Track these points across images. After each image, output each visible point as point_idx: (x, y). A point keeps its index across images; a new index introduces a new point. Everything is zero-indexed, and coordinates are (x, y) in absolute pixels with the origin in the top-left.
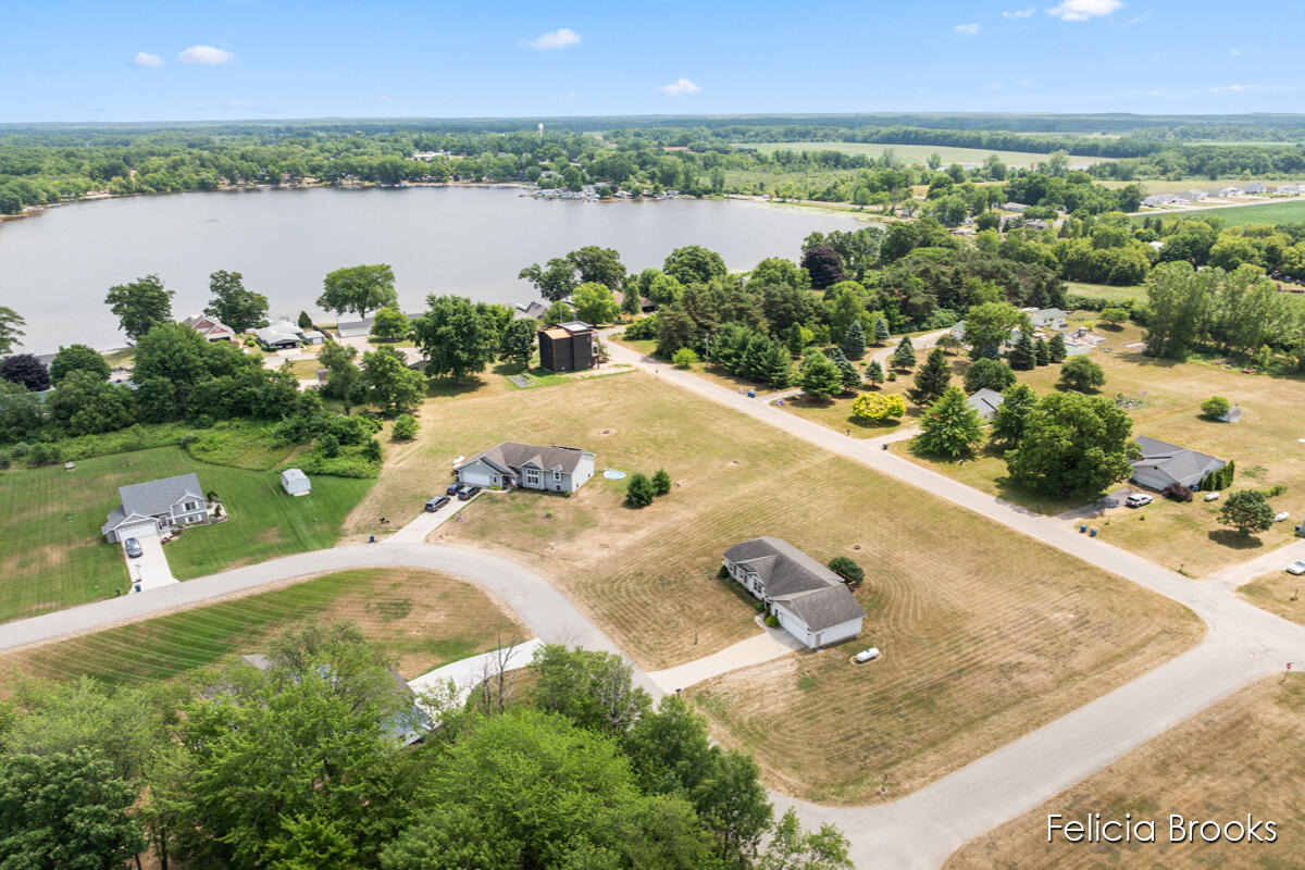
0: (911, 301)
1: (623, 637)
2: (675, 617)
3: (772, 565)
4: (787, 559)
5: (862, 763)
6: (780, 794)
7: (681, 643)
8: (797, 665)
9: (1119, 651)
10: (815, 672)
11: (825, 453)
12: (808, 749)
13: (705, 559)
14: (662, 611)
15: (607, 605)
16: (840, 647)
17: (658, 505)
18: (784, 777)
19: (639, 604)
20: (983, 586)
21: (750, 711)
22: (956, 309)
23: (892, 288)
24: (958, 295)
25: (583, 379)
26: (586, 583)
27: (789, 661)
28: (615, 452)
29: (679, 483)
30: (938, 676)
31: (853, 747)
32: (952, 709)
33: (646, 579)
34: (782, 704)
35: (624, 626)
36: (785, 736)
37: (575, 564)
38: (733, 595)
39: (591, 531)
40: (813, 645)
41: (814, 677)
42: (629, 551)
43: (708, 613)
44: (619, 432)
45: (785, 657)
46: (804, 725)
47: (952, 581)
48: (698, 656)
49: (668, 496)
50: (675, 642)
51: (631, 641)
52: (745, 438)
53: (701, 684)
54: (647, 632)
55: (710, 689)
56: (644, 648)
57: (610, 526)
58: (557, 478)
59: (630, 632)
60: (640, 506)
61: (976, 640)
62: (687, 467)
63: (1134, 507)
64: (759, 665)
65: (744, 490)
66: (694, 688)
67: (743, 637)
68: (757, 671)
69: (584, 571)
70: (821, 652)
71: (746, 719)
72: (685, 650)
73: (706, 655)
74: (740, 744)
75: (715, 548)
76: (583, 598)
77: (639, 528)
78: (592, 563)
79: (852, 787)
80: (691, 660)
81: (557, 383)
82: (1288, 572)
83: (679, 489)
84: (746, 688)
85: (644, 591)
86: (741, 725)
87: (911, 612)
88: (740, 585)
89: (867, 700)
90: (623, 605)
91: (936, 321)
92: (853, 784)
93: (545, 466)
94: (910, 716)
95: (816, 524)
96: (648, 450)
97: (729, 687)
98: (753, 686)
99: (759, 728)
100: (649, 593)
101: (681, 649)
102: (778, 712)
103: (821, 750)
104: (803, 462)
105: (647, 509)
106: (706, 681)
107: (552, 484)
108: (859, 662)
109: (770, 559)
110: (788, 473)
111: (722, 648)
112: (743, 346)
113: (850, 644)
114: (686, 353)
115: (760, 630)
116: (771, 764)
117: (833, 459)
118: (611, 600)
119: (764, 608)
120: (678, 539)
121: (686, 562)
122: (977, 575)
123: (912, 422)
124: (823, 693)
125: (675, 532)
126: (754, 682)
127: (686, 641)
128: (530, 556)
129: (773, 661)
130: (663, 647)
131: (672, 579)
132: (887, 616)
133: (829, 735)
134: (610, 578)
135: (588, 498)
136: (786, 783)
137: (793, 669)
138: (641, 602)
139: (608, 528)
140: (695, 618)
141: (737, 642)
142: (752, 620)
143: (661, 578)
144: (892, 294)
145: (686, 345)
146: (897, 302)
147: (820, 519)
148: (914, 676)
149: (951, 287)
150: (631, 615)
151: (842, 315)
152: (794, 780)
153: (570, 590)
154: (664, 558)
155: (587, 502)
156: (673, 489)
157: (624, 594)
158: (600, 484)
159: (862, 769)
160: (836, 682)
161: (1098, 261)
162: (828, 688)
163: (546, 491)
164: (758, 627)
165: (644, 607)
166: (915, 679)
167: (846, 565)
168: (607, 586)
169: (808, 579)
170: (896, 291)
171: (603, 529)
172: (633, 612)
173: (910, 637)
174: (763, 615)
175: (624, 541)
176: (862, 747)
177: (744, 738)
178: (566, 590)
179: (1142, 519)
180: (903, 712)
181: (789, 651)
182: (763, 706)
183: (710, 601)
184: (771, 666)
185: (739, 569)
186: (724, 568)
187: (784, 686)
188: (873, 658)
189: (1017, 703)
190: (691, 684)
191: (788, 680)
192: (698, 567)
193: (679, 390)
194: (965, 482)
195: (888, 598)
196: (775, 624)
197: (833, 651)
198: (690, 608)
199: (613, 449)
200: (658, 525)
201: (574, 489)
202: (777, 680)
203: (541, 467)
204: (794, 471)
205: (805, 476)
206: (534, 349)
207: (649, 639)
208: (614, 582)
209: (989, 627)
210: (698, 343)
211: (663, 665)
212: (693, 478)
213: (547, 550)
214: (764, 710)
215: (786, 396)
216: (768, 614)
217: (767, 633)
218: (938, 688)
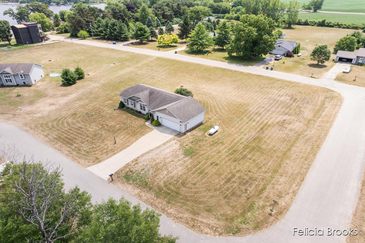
0: (165, 13)
1: (68, 149)
2: (100, 132)
3: (148, 95)
4: (155, 90)
5: (246, 195)
6: (208, 236)
7: (106, 145)
8: (179, 143)
9: (317, 108)
10: (190, 145)
11: (152, 57)
12: (210, 194)
13: (110, 102)
14: (91, 130)
15: (56, 133)
16: (197, 129)
17: (79, 83)
18: (205, 221)
19: (76, 129)
20: (244, 92)
21: (162, 178)
22: (180, 18)
23: (158, 9)
24: (180, 12)
25: (38, 46)
26: (42, 124)
27: (174, 142)
28: (55, 67)
29: (89, 74)
30: (254, 133)
31: (235, 185)
32: (271, 149)
33: (79, 115)
34: (180, 168)
35: (68, 142)
36: (191, 188)
37: (35, 115)
38: (130, 115)
39: (44, 99)
40: (183, 131)
41: (191, 148)
42: (66, 104)
43: (118, 126)
44: (56, 60)
45: (170, 141)
46: (199, 178)
47: (231, 93)
48: (119, 150)
49: (85, 79)
50: (103, 145)
51: (74, 150)
52: (116, 56)
53: (125, 167)
54: (83, 143)
55: (132, 169)
56: (83, 152)
57: (55, 95)
58: (22, 77)
59: (72, 145)
60: (71, 85)
61: (258, 114)
62: (91, 68)
63: (278, 60)
64: (158, 148)
65: (121, 73)
66: (121, 170)
67: (142, 134)
68: (157, 151)
69: (40, 117)
70: (188, 134)
71: (162, 184)
72: (109, 148)
73: (124, 148)
74: (164, 203)
75: (113, 97)
76: (40, 131)
77: (71, 94)
78: (45, 113)
79: (249, 214)
80: (115, 154)
81: (25, 48)
82: (344, 72)
83: (89, 76)
84: (154, 163)
85: (78, 122)
86: (160, 189)
87: (221, 108)
88: (132, 109)
89: (227, 154)
90: (66, 131)
91: (175, 21)
92: (249, 211)
93: (13, 72)
94: (254, 158)
95: (159, 81)
96: (71, 65)
97: (143, 165)
98: (158, 161)
99: (172, 187)
100: (81, 122)
101: (107, 149)
102: (180, 173)
103: (218, 193)
104: (144, 61)
105: (74, 86)
106: (128, 164)
107: (20, 81)
108: (210, 135)
109: (146, 92)
110: (139, 65)
111: (132, 143)
112: (107, 26)
113: (201, 127)
114: (83, 33)
115: (151, 130)
116: (191, 212)
117: (156, 58)
118: (59, 130)
119: (150, 117)
120: (93, 96)
121: (100, 105)
122: (239, 89)
123: (181, 46)
124: (201, 155)
125: (91, 93)
126: (158, 158)
127: (109, 144)
128: (7, 116)
129: (164, 144)
130: (95, 149)
131: (94, 113)
132: (211, 111)
133: (217, 181)
134: (56, 119)
135: (41, 86)
136: (208, 225)
137: (177, 146)
138: (77, 127)
139: (54, 96)
140: (111, 130)
141: (140, 138)
142: (144, 125)
143: (87, 114)
144: (158, 11)
145: (82, 29)
146: (161, 14)
147: (160, 79)
148: (242, 136)
149: (177, 10)
150: (72, 135)
151: (143, 15)
152: (212, 221)
153: (32, 129)
154: (87, 105)
155: (41, 87)
156: (86, 76)
157: (66, 125)
158: (48, 79)
159: (248, 198)
160: (204, 148)
161: (216, 7)
162: (202, 152)
163: (18, 86)
164: (149, 128)
165: (79, 130)
166: (243, 138)
167: (184, 91)
168: (55, 123)
169: (170, 97)
170: (160, 10)
171: (51, 97)
172: (73, 134)
173: (227, 118)
174: (150, 121)
175: (63, 101)
176: (240, 184)
177: (165, 197)
178: (29, 129)
179: (284, 63)
180: (249, 156)
181: (171, 136)
182: (169, 172)
183: (118, 120)
184: (164, 147)
185: (130, 100)
186: (121, 103)
187: (177, 156)
188: (217, 131)
189: (297, 139)
190: (120, 168)
191: (177, 153)
192: (106, 106)
193: (83, 45)
194: (213, 59)
195: (207, 103)
196: (158, 124)
197: (194, 132)
198: (107, 125)
199: (54, 66)
200: (81, 91)
201: (33, 83)
202: (171, 154)
203: (11, 72)
204: (142, 64)
205: (147, 65)
206: (11, 36)
207: (85, 147)
208: (59, 120)
209: (259, 107)
210: (88, 29)
211: (97, 160)
212: (95, 72)
213: (17, 111)
214: (171, 175)
215: (129, 43)
216: (153, 120)
217: (155, 130)
218: (257, 139)
